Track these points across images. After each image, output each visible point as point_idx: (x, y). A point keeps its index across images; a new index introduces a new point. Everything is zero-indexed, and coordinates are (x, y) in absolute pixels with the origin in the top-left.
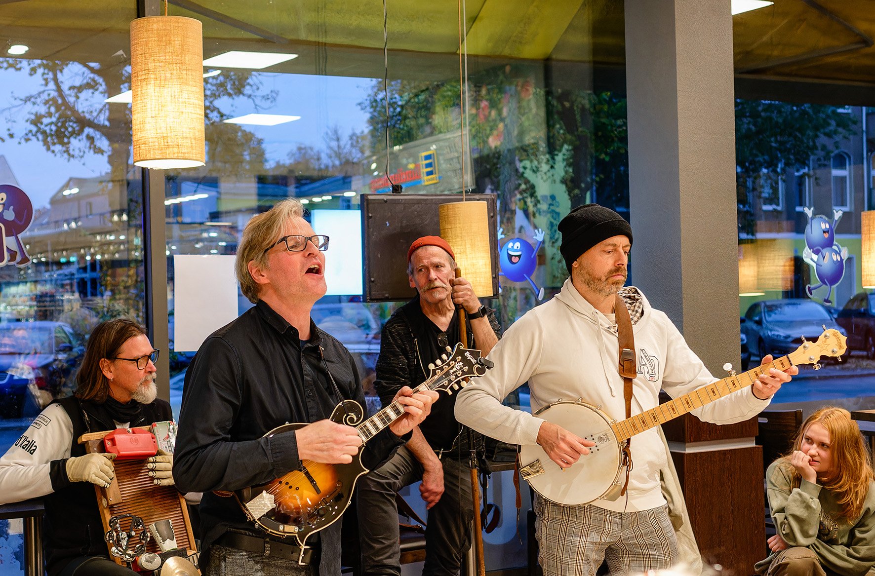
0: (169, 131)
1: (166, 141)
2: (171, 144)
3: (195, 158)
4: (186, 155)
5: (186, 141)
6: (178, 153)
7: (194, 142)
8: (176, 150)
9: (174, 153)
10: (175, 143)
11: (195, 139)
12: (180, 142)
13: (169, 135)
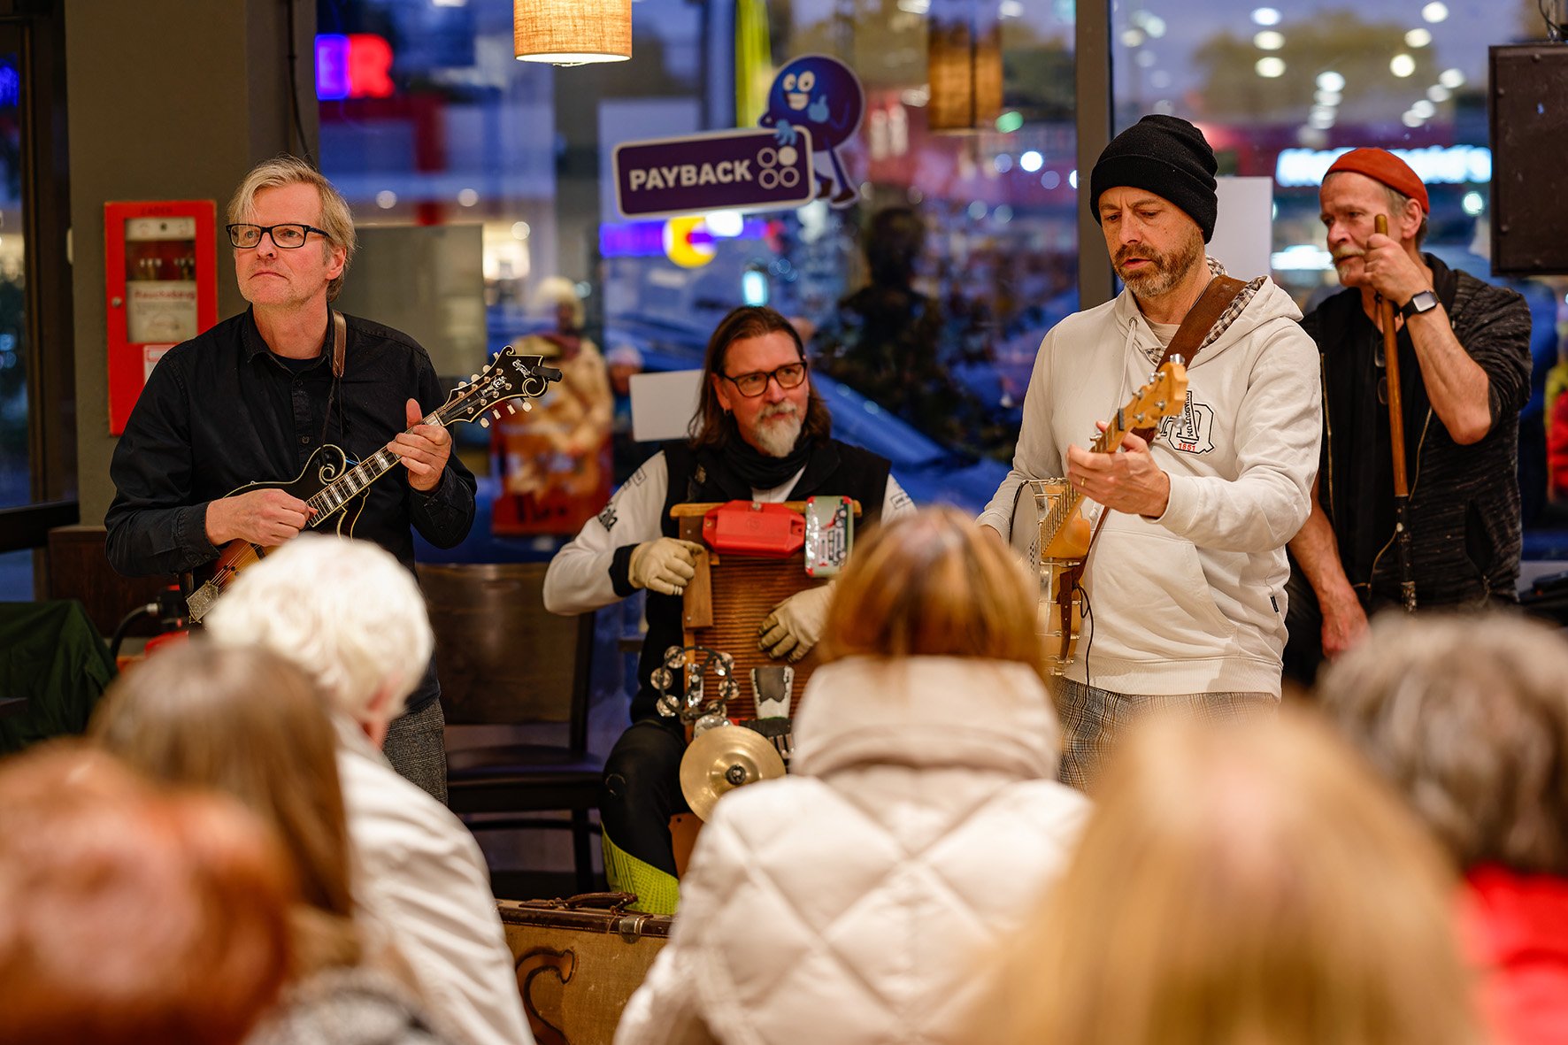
0: (538, 9)
1: (534, 25)
2: (541, 29)
3: (581, 50)
4: (564, 46)
5: (563, 22)
6: (551, 43)
7: (579, 22)
8: (547, 39)
9: (545, 45)
10: (548, 27)
11: (583, 18)
12: (555, 23)
13: (538, 14)
